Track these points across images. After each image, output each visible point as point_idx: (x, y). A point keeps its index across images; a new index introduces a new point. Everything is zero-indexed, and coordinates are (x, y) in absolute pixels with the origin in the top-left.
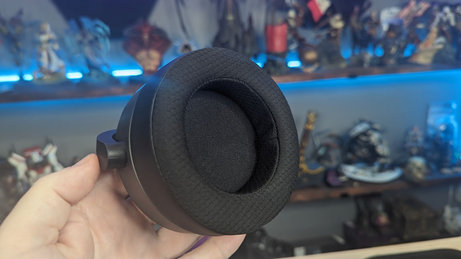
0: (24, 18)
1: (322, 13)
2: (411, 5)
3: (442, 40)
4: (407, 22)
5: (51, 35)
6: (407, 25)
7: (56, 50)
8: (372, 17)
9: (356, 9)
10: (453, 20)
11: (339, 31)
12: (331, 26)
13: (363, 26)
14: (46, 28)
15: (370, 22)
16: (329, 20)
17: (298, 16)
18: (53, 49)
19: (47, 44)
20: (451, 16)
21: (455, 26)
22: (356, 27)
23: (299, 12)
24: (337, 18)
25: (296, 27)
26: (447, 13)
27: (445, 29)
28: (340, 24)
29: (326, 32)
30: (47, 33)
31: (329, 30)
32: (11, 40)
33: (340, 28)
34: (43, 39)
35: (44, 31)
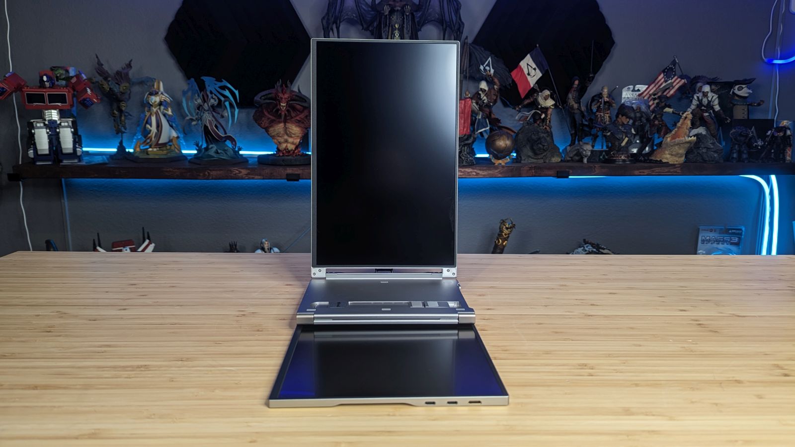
1: (532, 86)
2: (661, 80)
3: (701, 130)
4: (651, 103)
5: (163, 96)
6: (652, 108)
7: (169, 115)
8: (604, 93)
9: (577, 82)
10: (716, 102)
11: (550, 112)
12: (539, 104)
13: (591, 105)
14: (159, 88)
15: (600, 100)
16: (538, 94)
17: (494, 88)
18: (165, 115)
19: (158, 107)
20: (713, 97)
21: (719, 111)
22: (576, 106)
23: (494, 83)
24: (547, 92)
25: (489, 102)
26: (708, 92)
27: (706, 114)
28: (550, 103)
29: (533, 111)
30: (160, 93)
31: (538, 109)
32: (113, 100)
33: (550, 107)
34: (153, 102)
35: (155, 91)
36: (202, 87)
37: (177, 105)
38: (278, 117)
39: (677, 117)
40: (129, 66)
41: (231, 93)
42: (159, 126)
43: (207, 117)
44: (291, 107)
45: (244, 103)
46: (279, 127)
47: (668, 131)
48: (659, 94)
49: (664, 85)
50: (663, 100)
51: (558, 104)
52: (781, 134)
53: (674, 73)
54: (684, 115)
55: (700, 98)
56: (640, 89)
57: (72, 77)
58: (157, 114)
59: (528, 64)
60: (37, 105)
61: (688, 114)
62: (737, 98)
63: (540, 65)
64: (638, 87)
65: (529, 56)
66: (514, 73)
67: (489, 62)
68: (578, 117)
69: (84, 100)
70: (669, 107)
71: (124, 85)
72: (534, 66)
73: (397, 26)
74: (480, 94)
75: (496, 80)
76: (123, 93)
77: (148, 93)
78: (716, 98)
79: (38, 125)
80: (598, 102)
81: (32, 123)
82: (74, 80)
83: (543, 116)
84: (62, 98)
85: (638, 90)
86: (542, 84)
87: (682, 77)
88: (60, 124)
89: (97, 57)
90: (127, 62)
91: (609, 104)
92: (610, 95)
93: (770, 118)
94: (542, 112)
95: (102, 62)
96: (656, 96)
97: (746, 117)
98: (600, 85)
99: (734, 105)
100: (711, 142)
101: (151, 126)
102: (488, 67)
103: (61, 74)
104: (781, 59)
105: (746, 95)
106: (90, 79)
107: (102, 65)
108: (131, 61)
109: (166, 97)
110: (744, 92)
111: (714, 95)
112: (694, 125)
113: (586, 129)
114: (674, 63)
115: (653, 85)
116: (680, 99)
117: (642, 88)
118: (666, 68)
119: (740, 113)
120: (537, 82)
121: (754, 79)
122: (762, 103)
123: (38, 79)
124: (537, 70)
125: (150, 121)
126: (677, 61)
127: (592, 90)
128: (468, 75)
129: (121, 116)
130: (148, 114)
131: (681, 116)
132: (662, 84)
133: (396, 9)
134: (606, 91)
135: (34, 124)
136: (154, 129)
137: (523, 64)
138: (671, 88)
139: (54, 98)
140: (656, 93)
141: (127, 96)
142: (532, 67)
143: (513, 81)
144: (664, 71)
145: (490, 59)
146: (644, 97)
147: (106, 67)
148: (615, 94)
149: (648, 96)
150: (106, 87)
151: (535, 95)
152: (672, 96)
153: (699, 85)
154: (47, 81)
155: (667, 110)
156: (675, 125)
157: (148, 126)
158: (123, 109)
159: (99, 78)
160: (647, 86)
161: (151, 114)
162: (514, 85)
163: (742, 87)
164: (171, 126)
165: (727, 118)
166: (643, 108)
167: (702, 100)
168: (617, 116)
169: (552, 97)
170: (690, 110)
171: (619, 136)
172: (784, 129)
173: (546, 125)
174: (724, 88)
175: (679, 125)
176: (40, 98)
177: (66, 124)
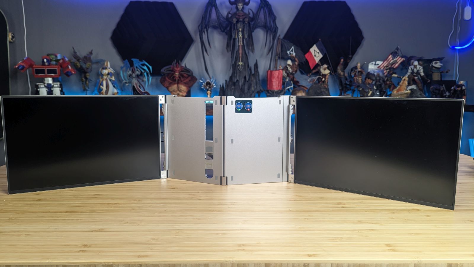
0: (93, 57)
1: (317, 62)
2: (390, 58)
3: (414, 87)
4: (385, 72)
5: (110, 70)
6: (386, 74)
7: (113, 80)
8: (358, 66)
9: (342, 60)
10: (422, 71)
11: (327, 77)
12: (321, 72)
13: (351, 73)
14: (107, 65)
15: (356, 70)
16: (320, 67)
17: (295, 64)
18: (110, 80)
19: (107, 76)
20: (420, 68)
21: (423, 76)
22: (342, 73)
23: (296, 61)
24: (325, 66)
25: (293, 72)
26: (417, 65)
27: (416, 78)
28: (327, 72)
29: (318, 77)
30: (108, 68)
31: (320, 75)
32: (82, 72)
33: (327, 75)
34: (104, 73)
35: (106, 67)
36: (132, 64)
37: (117, 75)
38: (174, 81)
39: (399, 79)
40: (91, 53)
41: (147, 67)
42: (107, 86)
43: (135, 81)
44: (181, 75)
45: (154, 73)
46: (175, 87)
47: (395, 87)
48: (390, 66)
49: (392, 61)
50: (391, 70)
51: (332, 72)
52: (460, 89)
53: (397, 55)
54: (404, 78)
55: (413, 68)
56: (379, 64)
57: (60, 60)
58: (106, 80)
59: (314, 50)
60: (41, 75)
61: (406, 77)
62: (434, 68)
63: (321, 51)
64: (378, 62)
65: (315, 46)
66: (307, 55)
67: (292, 49)
68: (343, 80)
69: (68, 72)
70: (395, 73)
71: (88, 64)
72: (318, 51)
73: (240, 30)
74: (287, 67)
75: (296, 59)
76: (87, 68)
77: (101, 68)
78: (421, 69)
79: (41, 86)
80: (355, 71)
81: (38, 85)
82: (61, 61)
83: (323, 79)
84: (54, 71)
85: (378, 64)
86: (323, 61)
87: (402, 57)
88: (53, 86)
89: (73, 48)
90: (90, 51)
91: (361, 73)
92: (361, 67)
93: (454, 79)
94: (323, 77)
95: (76, 51)
96: (388, 68)
97: (440, 79)
98: (356, 61)
99: (433, 72)
100: (419, 93)
101: (103, 86)
102: (292, 52)
103: (53, 58)
104: (459, 46)
105: (440, 67)
106: (69, 61)
107: (76, 53)
108: (92, 51)
109: (111, 70)
110: (438, 65)
111: (420, 66)
112: (409, 84)
113: (348, 86)
114: (397, 49)
115: (386, 62)
116: (402, 69)
117: (380, 63)
118: (393, 52)
119: (436, 77)
120: (320, 60)
121: (444, 58)
122: (448, 71)
123: (41, 60)
124: (320, 54)
125: (102, 84)
126: (399, 48)
127: (351, 65)
128: (280, 57)
129: (86, 81)
130: (101, 80)
131: (402, 79)
132: (391, 61)
133: (240, 20)
134: (359, 65)
135: (39, 86)
136: (104, 88)
137: (312, 50)
138: (396, 63)
139: (50, 71)
140: (387, 66)
141: (89, 70)
142: (317, 52)
143: (306, 60)
144: (392, 54)
145: (293, 47)
146: (381, 68)
147: (78, 54)
148: (364, 67)
149: (383, 67)
150: (79, 65)
151: (319, 67)
152: (397, 67)
153: (412, 61)
154: (47, 62)
155: (394, 75)
156: (398, 84)
157: (101, 87)
158: (88, 77)
159: (74, 60)
160: (382, 62)
161: (103, 80)
162: (307, 61)
163: (436, 62)
164: (114, 86)
165: (428, 79)
166: (381, 74)
167: (413, 70)
168: (365, 79)
169: (328, 68)
170: (407, 76)
171: (367, 90)
172: (461, 86)
173: (325, 84)
174: (426, 63)
175: (401, 84)
176: (43, 71)
177: (57, 86)
